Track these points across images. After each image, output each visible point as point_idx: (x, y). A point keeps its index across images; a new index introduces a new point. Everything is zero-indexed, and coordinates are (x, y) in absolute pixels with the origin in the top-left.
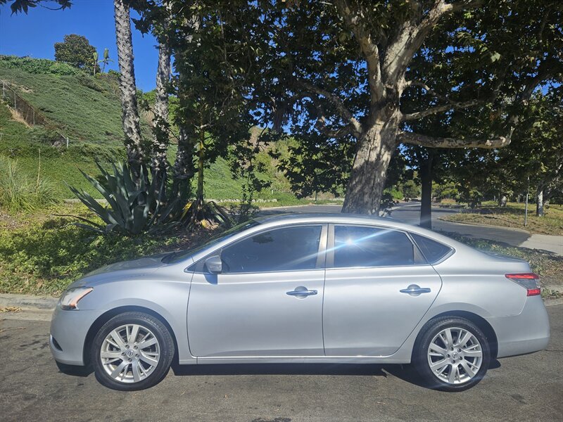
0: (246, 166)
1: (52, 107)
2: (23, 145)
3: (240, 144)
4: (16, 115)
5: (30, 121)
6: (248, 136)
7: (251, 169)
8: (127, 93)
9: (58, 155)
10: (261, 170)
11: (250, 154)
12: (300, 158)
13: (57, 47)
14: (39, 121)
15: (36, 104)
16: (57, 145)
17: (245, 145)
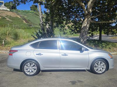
0: (63, 29)
1: (30, 20)
2: (25, 27)
3: (62, 25)
4: (24, 21)
5: (26, 23)
6: (63, 23)
7: (64, 30)
8: (40, 16)
9: (31, 28)
10: (66, 30)
11: (64, 27)
12: (73, 27)
13: (31, 7)
14: (28, 22)
15: (27, 19)
16: (31, 27)
17: (63, 25)
